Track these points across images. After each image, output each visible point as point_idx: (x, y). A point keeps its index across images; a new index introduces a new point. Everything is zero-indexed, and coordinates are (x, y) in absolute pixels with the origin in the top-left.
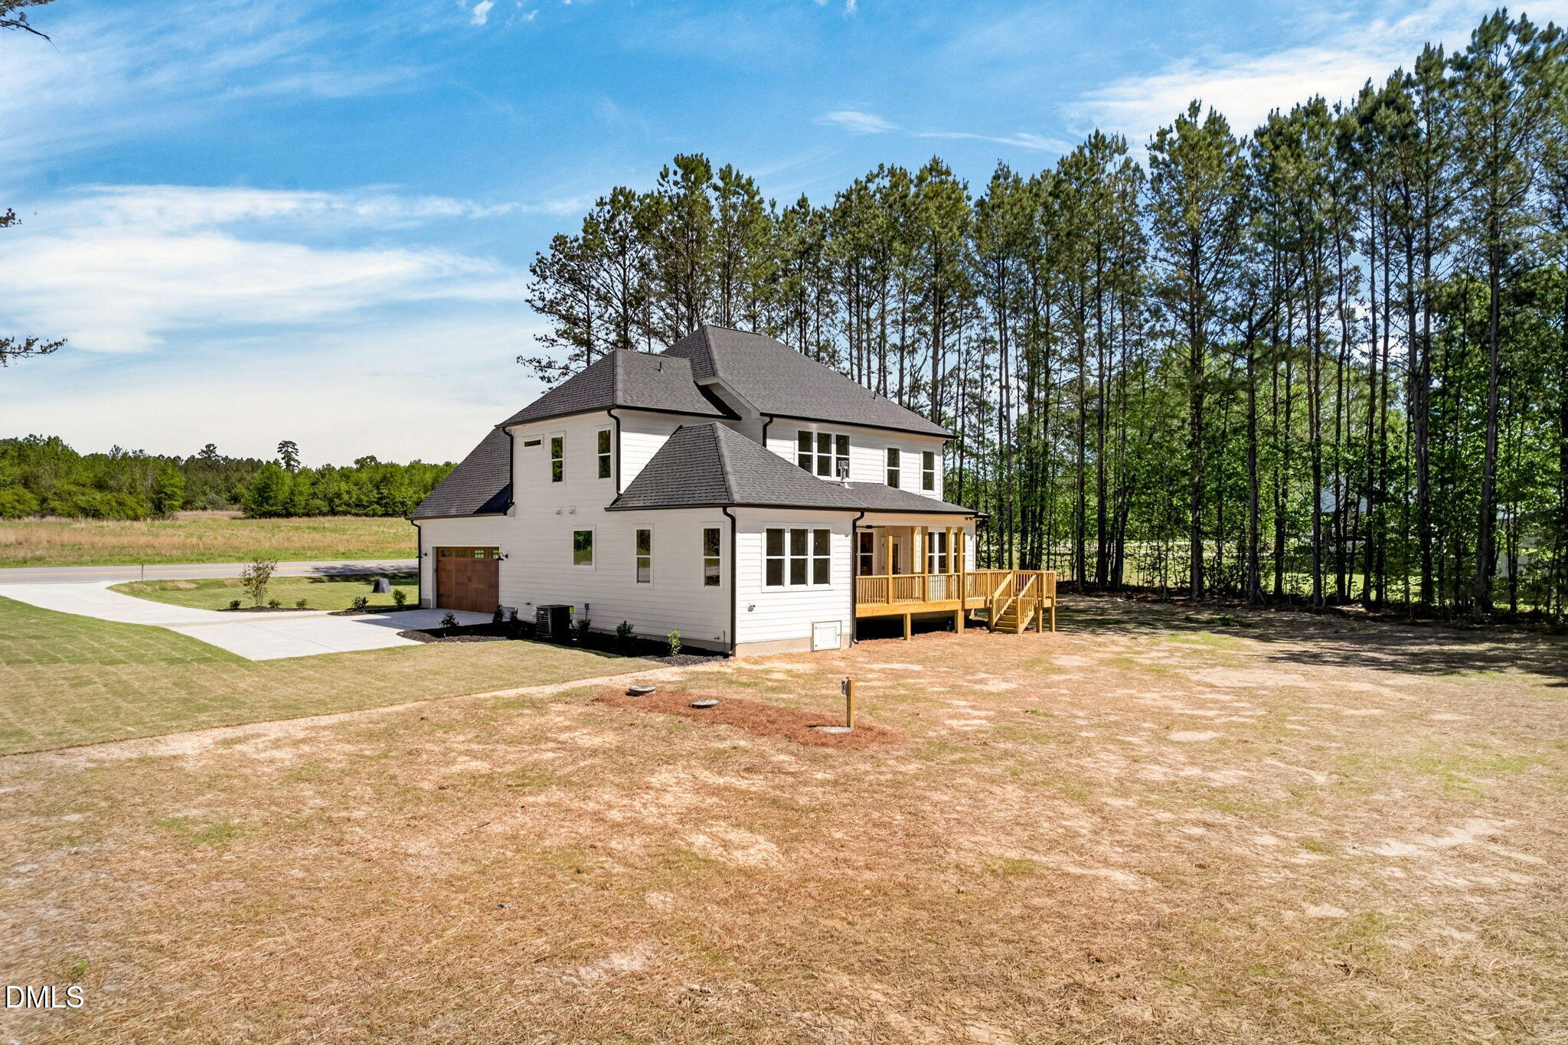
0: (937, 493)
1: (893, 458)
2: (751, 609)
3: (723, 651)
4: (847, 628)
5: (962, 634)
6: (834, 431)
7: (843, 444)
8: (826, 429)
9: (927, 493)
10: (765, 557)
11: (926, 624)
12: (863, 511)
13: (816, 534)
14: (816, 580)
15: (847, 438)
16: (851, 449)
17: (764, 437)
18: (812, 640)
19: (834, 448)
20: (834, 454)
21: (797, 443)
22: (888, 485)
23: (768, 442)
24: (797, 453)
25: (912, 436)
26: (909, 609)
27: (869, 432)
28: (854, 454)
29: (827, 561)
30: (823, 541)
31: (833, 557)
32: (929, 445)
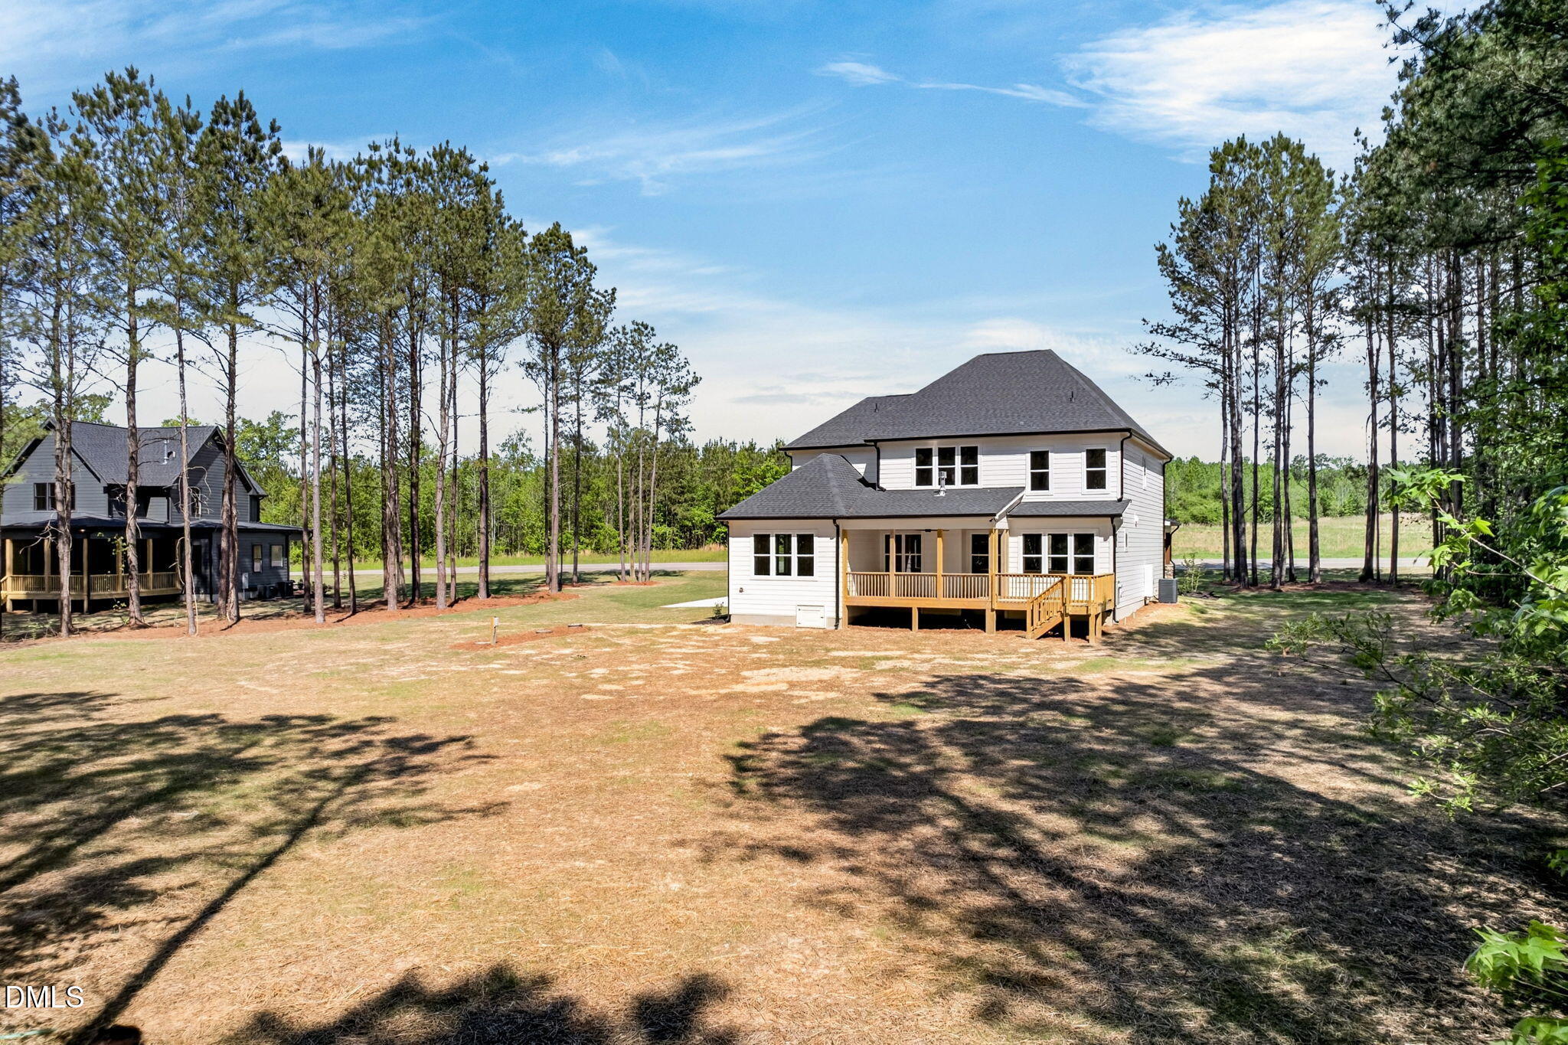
0: (1108, 493)
1: (1040, 460)
2: (741, 591)
4: (831, 613)
6: (958, 445)
7: (970, 455)
8: (947, 444)
10: (753, 555)
12: (835, 519)
13: (801, 538)
14: (802, 572)
15: (976, 448)
16: (980, 458)
17: (879, 458)
18: (794, 618)
19: (958, 459)
20: (958, 465)
21: (914, 460)
22: (1034, 488)
23: (882, 462)
24: (914, 467)
25: (1067, 436)
26: (915, 604)
27: (1005, 440)
28: (984, 462)
29: (812, 559)
30: (806, 544)
31: (817, 556)
32: (1096, 443)
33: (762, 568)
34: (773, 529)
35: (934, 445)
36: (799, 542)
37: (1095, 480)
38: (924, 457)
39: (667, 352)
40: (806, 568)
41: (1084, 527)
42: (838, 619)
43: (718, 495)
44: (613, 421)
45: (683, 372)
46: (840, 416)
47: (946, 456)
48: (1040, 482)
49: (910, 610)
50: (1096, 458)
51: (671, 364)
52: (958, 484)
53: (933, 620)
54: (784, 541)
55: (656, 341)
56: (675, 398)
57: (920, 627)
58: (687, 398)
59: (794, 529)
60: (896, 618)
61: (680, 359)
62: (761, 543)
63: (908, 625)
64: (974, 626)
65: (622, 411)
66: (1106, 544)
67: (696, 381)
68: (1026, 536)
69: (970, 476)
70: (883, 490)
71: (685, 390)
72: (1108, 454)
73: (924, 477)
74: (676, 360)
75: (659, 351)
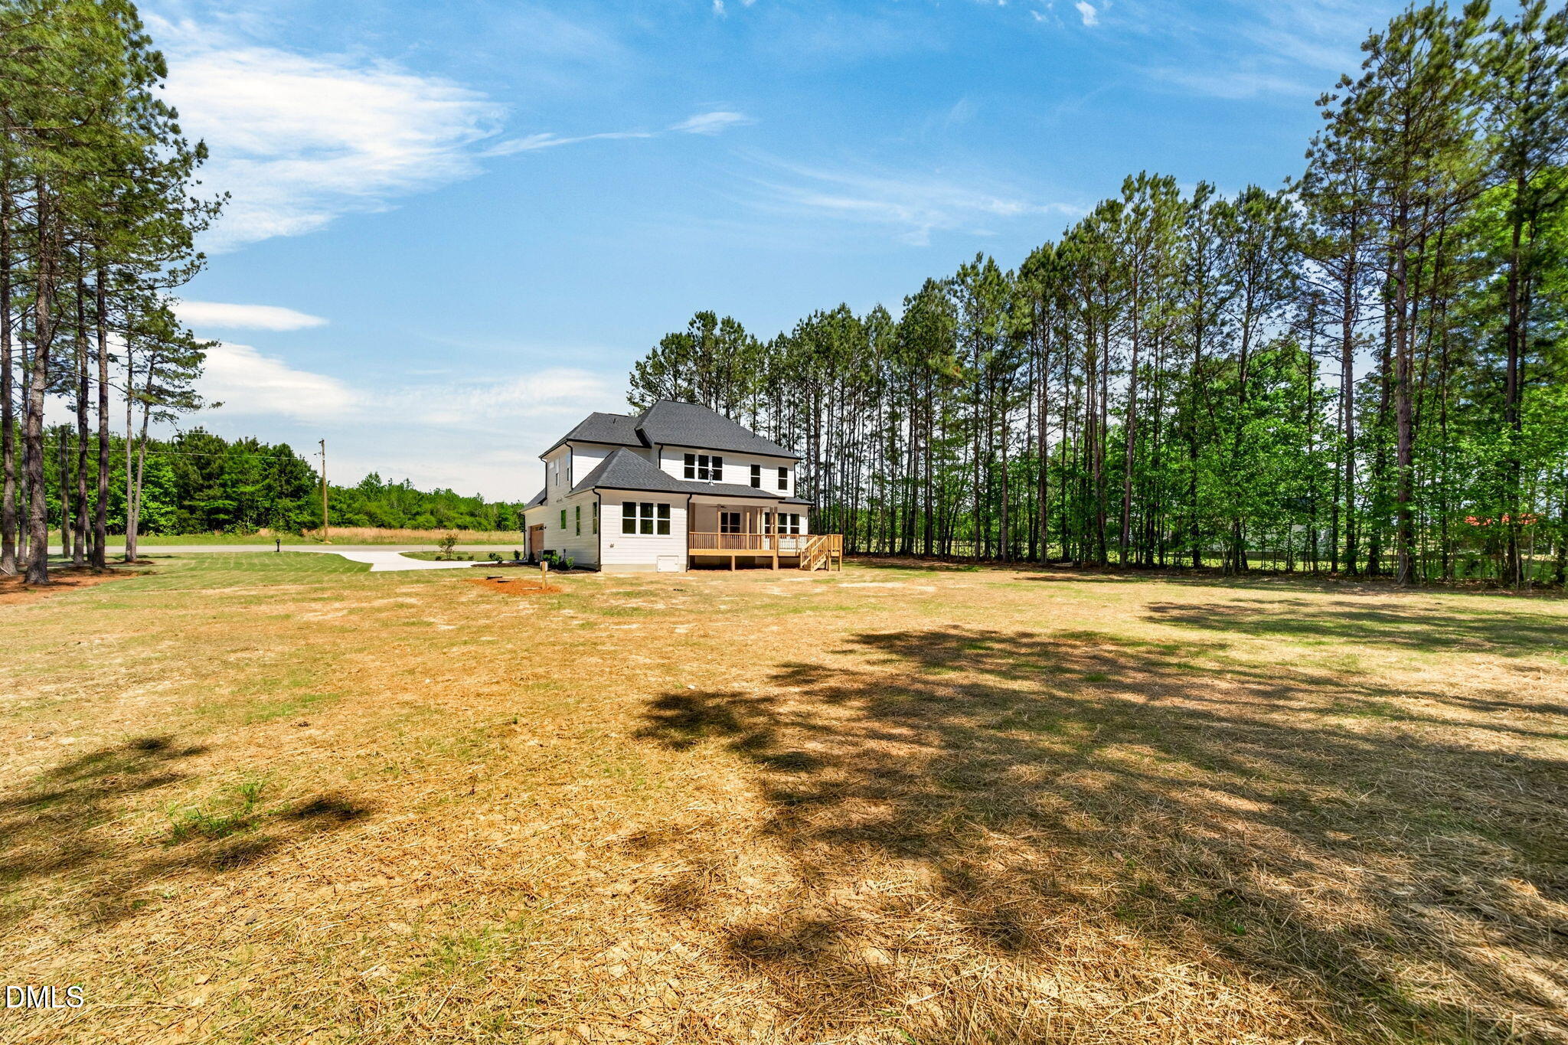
0: (789, 493)
1: (755, 470)
2: (612, 545)
3: (595, 568)
4: (684, 561)
5: (776, 572)
6: (711, 454)
7: (718, 462)
8: (704, 453)
9: (781, 493)
10: (622, 517)
11: (746, 564)
12: (691, 494)
13: (660, 506)
14: (660, 532)
15: (722, 458)
16: (724, 464)
17: (659, 457)
18: (656, 565)
19: (710, 463)
20: (710, 467)
21: (684, 460)
22: (752, 485)
23: (662, 459)
24: (683, 465)
25: (770, 458)
26: (733, 553)
27: (737, 455)
28: (726, 468)
29: (669, 522)
30: (664, 510)
31: (672, 520)
32: (783, 463)
33: (628, 527)
34: (638, 498)
35: (696, 452)
36: (659, 509)
37: (783, 485)
38: (689, 459)
40: (664, 528)
41: (792, 510)
42: (686, 565)
47: (703, 461)
48: (755, 482)
49: (729, 558)
50: (783, 472)
52: (696, 479)
54: (646, 509)
57: (738, 569)
59: (656, 499)
60: (723, 564)
62: (629, 508)
63: (729, 568)
69: (718, 475)
72: (788, 471)
73: (689, 473)
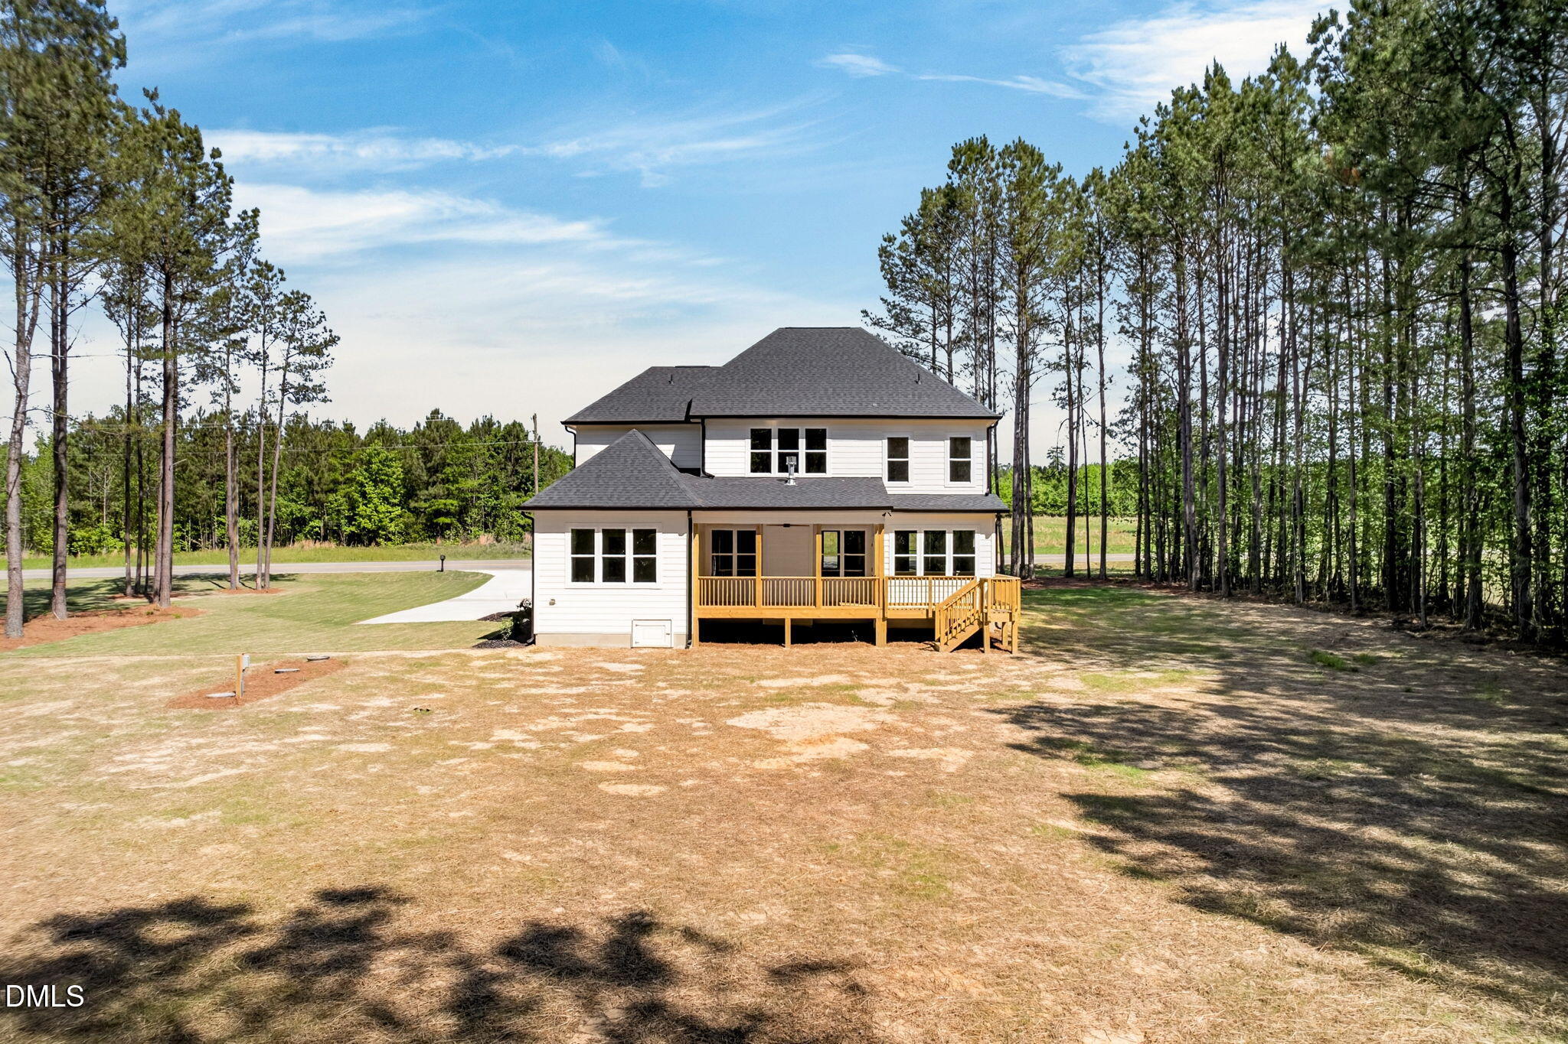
1: (898, 447)
2: (552, 603)
3: (524, 638)
4: (682, 627)
5: (882, 649)
6: (802, 427)
7: (817, 439)
8: (788, 425)
9: (960, 488)
10: (569, 555)
12: (690, 510)
13: (638, 533)
15: (824, 431)
16: (829, 442)
17: (704, 439)
18: (631, 634)
19: (802, 443)
20: (802, 449)
21: (749, 441)
22: (891, 478)
23: (707, 442)
24: (749, 451)
25: (929, 422)
26: (789, 614)
27: (859, 423)
28: (834, 449)
29: (654, 560)
31: (661, 556)
32: (960, 430)
33: (582, 571)
34: (598, 521)
35: (774, 425)
36: (636, 539)
37: (960, 472)
38: (760, 439)
39: (297, 302)
40: (646, 572)
41: (963, 523)
42: (689, 636)
43: (310, 482)
44: (218, 384)
45: (319, 329)
46: (626, 386)
48: (898, 472)
49: (783, 621)
50: (960, 447)
51: (303, 317)
52: (802, 472)
53: (810, 632)
55: (287, 288)
56: (309, 359)
57: (793, 642)
58: (324, 360)
59: (631, 522)
60: (765, 633)
61: (313, 312)
62: (582, 541)
64: (860, 639)
65: (232, 373)
66: (988, 542)
67: (333, 341)
68: (897, 533)
69: (816, 463)
70: (711, 476)
71: (317, 350)
72: (973, 443)
73: (760, 463)
74: (309, 312)
75: (288, 302)
